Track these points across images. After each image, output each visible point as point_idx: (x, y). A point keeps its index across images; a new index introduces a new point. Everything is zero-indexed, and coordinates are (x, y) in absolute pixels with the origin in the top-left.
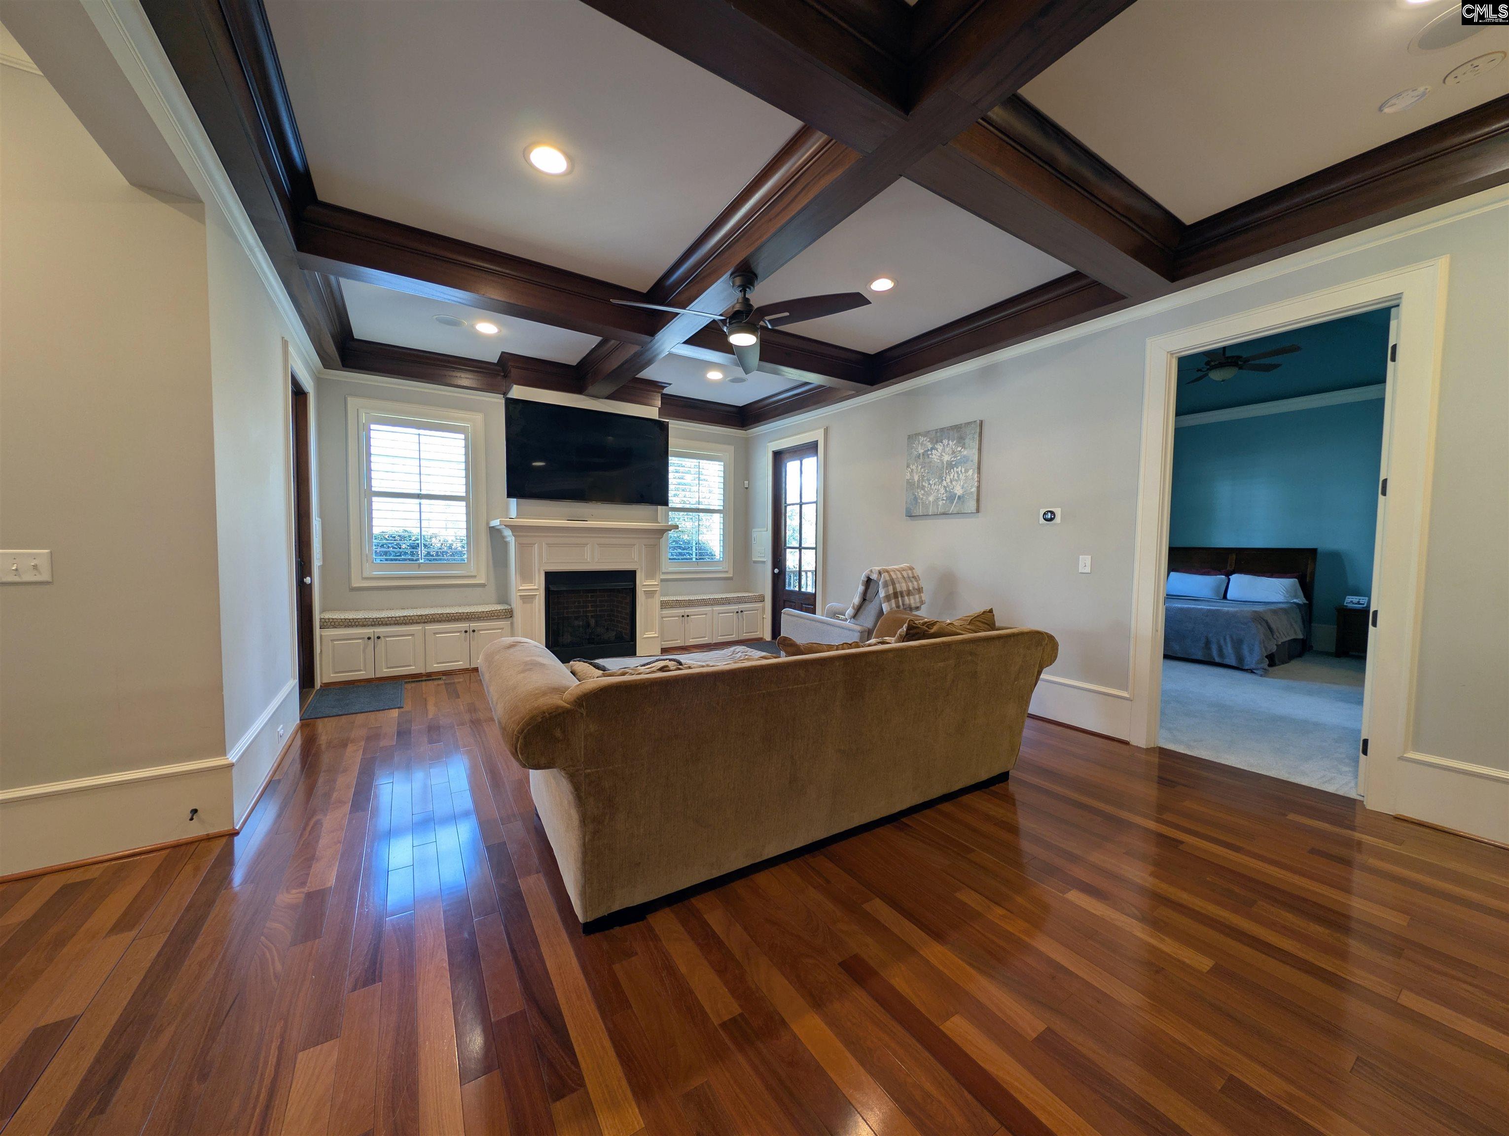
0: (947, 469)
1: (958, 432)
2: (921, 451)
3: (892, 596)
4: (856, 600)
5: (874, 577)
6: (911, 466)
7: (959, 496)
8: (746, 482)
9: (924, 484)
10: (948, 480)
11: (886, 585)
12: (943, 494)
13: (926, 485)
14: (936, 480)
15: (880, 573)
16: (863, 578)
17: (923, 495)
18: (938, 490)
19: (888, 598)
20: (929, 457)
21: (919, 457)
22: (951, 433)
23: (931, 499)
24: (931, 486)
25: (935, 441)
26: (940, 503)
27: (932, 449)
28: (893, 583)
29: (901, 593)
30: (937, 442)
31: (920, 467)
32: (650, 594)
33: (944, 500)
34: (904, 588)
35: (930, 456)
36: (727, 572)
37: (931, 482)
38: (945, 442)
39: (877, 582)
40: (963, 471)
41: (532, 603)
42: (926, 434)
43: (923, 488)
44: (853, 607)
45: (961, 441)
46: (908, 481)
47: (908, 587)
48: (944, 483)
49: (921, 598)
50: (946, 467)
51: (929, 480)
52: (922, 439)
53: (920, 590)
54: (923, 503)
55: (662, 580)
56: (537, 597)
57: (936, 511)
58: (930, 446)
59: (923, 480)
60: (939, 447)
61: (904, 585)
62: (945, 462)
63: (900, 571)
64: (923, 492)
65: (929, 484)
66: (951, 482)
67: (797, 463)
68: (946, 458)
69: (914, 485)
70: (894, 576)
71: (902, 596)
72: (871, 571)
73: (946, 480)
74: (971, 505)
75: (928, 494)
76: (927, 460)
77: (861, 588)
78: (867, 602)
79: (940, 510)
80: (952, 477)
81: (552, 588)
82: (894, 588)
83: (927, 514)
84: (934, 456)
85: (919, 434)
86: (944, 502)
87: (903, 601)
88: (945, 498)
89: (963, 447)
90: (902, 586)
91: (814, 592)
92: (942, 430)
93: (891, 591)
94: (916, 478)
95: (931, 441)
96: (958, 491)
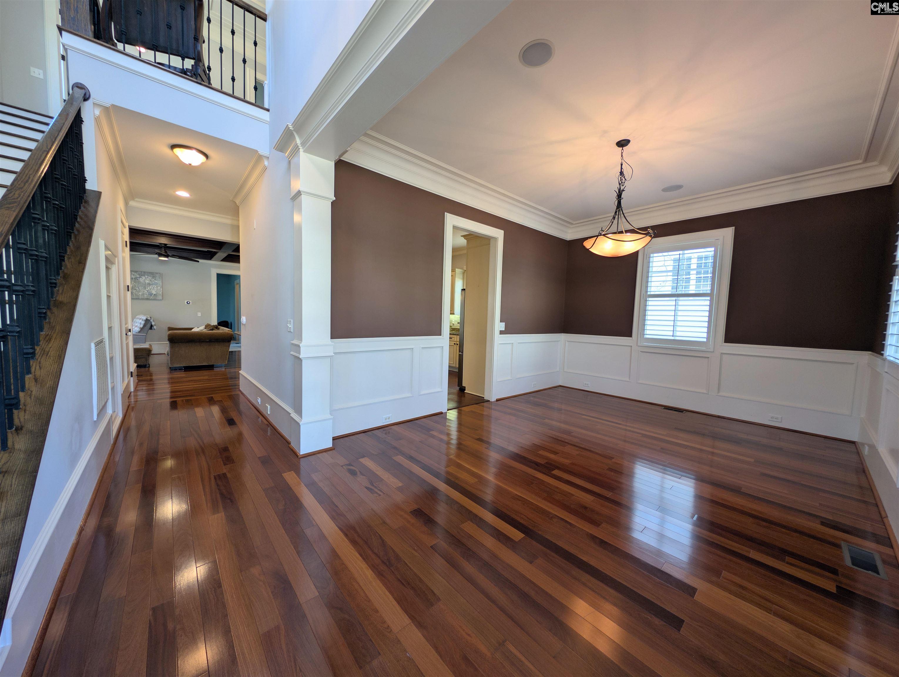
1: (152, 274)
7: (154, 294)
9: (136, 288)
12: (146, 293)
14: (143, 288)
17: (136, 292)
18: (144, 291)
22: (149, 274)
23: (140, 293)
26: (145, 295)
30: (142, 276)
38: (146, 277)
40: (156, 286)
42: (136, 272)
43: (136, 290)
45: (153, 277)
48: (147, 289)
50: (147, 284)
51: (138, 287)
54: (136, 295)
57: (143, 298)
58: (138, 276)
60: (144, 278)
66: (150, 289)
68: (147, 282)
74: (160, 298)
75: (138, 292)
76: (137, 281)
79: (145, 297)
80: (150, 288)
83: (138, 298)
86: (147, 295)
89: (155, 279)
92: (145, 272)
96: (154, 292)
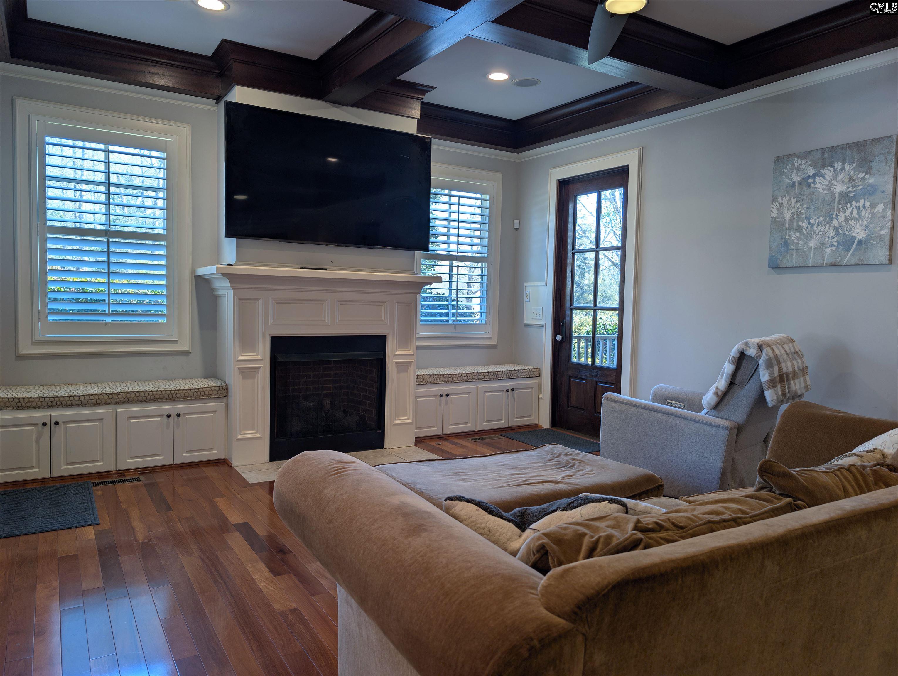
0: (839, 202)
1: (859, 151)
2: (796, 178)
3: (778, 380)
4: (722, 384)
5: (752, 352)
6: (780, 200)
7: (859, 241)
8: (517, 222)
9: (800, 223)
10: (842, 218)
11: (769, 365)
12: (833, 238)
13: (805, 225)
14: (821, 218)
15: (760, 348)
16: (734, 352)
17: (798, 239)
18: (824, 232)
19: (772, 383)
20: (809, 186)
21: (792, 186)
22: (848, 153)
23: (812, 244)
24: (812, 227)
25: (819, 165)
26: (828, 250)
27: (815, 176)
28: (779, 363)
29: (787, 375)
30: (824, 166)
31: (794, 201)
32: (404, 366)
33: (833, 246)
34: (790, 369)
35: (812, 185)
36: (490, 338)
37: (812, 221)
38: (838, 165)
39: (755, 361)
40: (867, 206)
41: (254, 377)
42: (805, 155)
43: (799, 229)
44: (716, 393)
45: (864, 163)
46: (774, 221)
47: (793, 366)
48: (835, 223)
49: (805, 381)
50: (839, 200)
51: (808, 219)
52: (798, 162)
53: (804, 371)
54: (798, 250)
55: (418, 348)
56: (261, 371)
57: (820, 262)
58: (811, 171)
59: (799, 219)
60: (828, 173)
61: (789, 364)
62: (837, 194)
63: (781, 343)
64: (798, 235)
65: (809, 223)
66: (847, 221)
67: (594, 196)
68: (839, 188)
69: (784, 224)
70: (778, 353)
71: (788, 380)
72: (746, 344)
73: (837, 219)
74: (880, 254)
75: (807, 238)
76: (806, 191)
77: (728, 368)
78: (735, 387)
79: (827, 259)
80: (848, 214)
81: (280, 358)
82: (780, 369)
83: (804, 265)
84: (818, 185)
85: (795, 155)
86: (834, 249)
87: (789, 387)
88: (836, 244)
89: (869, 172)
90: (788, 366)
91: (615, 366)
92: (833, 149)
93: (776, 373)
94: (787, 216)
95: (814, 164)
96: (859, 234)
